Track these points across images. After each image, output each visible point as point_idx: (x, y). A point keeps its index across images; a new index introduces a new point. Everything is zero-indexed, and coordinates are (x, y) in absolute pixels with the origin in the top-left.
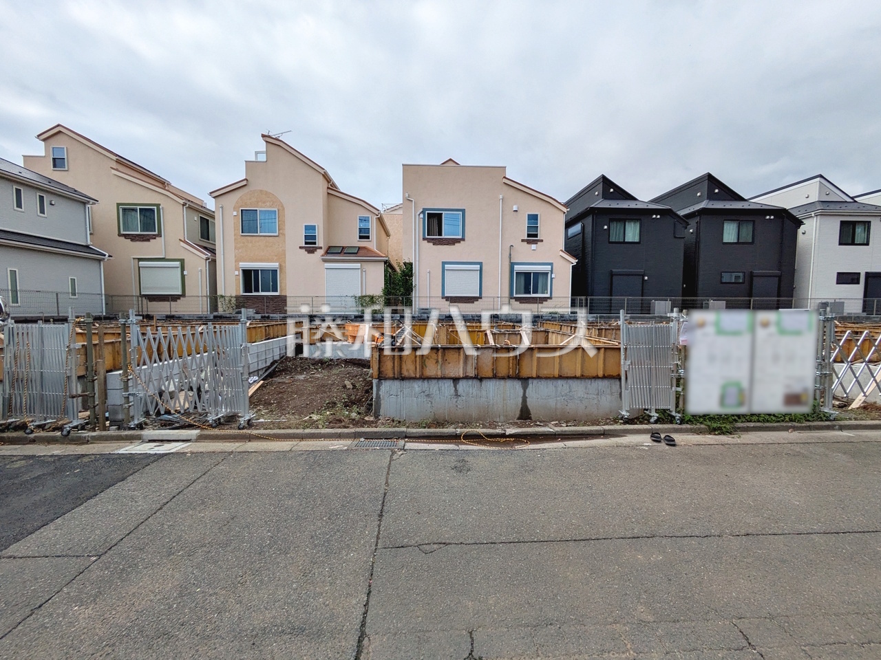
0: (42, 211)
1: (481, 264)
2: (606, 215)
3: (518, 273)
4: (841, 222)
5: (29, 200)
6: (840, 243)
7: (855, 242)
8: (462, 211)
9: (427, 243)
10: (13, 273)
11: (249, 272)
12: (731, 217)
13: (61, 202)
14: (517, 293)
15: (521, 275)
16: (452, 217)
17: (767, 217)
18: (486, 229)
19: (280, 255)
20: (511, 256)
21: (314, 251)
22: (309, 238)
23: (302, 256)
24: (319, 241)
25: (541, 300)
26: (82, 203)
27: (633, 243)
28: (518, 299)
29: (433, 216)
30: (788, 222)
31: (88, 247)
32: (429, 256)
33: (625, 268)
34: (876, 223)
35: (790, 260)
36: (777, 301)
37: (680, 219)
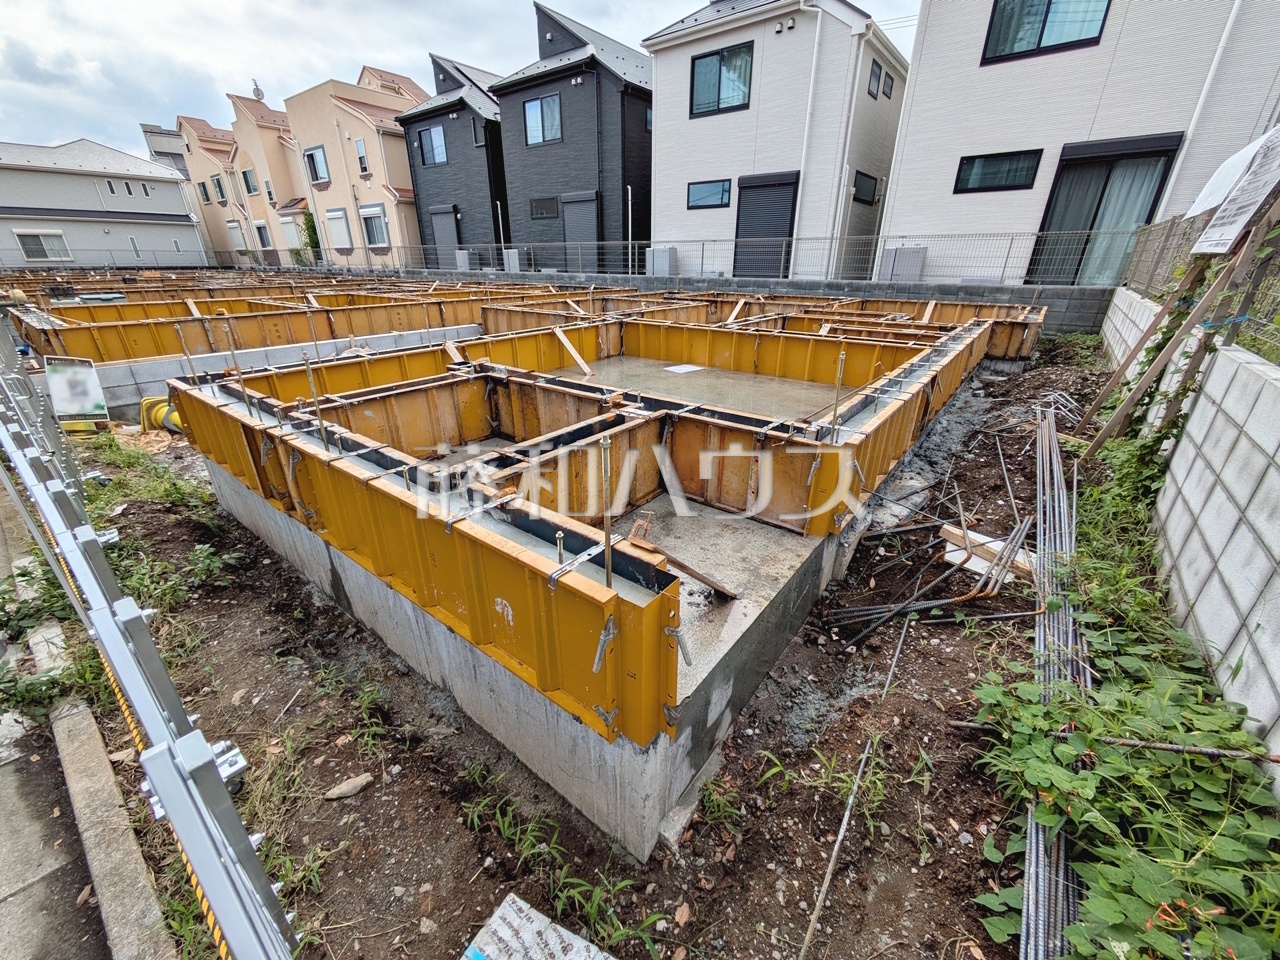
0: (147, 195)
1: (344, 210)
2: (413, 124)
3: (365, 219)
4: (694, 59)
5: (136, 188)
6: (693, 115)
7: (722, 106)
8: (322, 147)
9: (315, 191)
10: (132, 239)
11: (259, 229)
12: (531, 93)
13: (154, 185)
14: (370, 243)
15: (367, 220)
16: (319, 156)
17: (573, 82)
18: (339, 167)
19: (265, 212)
20: (356, 199)
21: (274, 207)
22: (270, 193)
23: (272, 213)
24: (274, 195)
25: (385, 251)
26: (175, 183)
27: (441, 165)
28: (373, 250)
29: (311, 158)
30: (606, 84)
31: (187, 216)
32: (320, 205)
33: (440, 203)
34: (765, 41)
35: (615, 165)
36: (600, 248)
37: (476, 116)
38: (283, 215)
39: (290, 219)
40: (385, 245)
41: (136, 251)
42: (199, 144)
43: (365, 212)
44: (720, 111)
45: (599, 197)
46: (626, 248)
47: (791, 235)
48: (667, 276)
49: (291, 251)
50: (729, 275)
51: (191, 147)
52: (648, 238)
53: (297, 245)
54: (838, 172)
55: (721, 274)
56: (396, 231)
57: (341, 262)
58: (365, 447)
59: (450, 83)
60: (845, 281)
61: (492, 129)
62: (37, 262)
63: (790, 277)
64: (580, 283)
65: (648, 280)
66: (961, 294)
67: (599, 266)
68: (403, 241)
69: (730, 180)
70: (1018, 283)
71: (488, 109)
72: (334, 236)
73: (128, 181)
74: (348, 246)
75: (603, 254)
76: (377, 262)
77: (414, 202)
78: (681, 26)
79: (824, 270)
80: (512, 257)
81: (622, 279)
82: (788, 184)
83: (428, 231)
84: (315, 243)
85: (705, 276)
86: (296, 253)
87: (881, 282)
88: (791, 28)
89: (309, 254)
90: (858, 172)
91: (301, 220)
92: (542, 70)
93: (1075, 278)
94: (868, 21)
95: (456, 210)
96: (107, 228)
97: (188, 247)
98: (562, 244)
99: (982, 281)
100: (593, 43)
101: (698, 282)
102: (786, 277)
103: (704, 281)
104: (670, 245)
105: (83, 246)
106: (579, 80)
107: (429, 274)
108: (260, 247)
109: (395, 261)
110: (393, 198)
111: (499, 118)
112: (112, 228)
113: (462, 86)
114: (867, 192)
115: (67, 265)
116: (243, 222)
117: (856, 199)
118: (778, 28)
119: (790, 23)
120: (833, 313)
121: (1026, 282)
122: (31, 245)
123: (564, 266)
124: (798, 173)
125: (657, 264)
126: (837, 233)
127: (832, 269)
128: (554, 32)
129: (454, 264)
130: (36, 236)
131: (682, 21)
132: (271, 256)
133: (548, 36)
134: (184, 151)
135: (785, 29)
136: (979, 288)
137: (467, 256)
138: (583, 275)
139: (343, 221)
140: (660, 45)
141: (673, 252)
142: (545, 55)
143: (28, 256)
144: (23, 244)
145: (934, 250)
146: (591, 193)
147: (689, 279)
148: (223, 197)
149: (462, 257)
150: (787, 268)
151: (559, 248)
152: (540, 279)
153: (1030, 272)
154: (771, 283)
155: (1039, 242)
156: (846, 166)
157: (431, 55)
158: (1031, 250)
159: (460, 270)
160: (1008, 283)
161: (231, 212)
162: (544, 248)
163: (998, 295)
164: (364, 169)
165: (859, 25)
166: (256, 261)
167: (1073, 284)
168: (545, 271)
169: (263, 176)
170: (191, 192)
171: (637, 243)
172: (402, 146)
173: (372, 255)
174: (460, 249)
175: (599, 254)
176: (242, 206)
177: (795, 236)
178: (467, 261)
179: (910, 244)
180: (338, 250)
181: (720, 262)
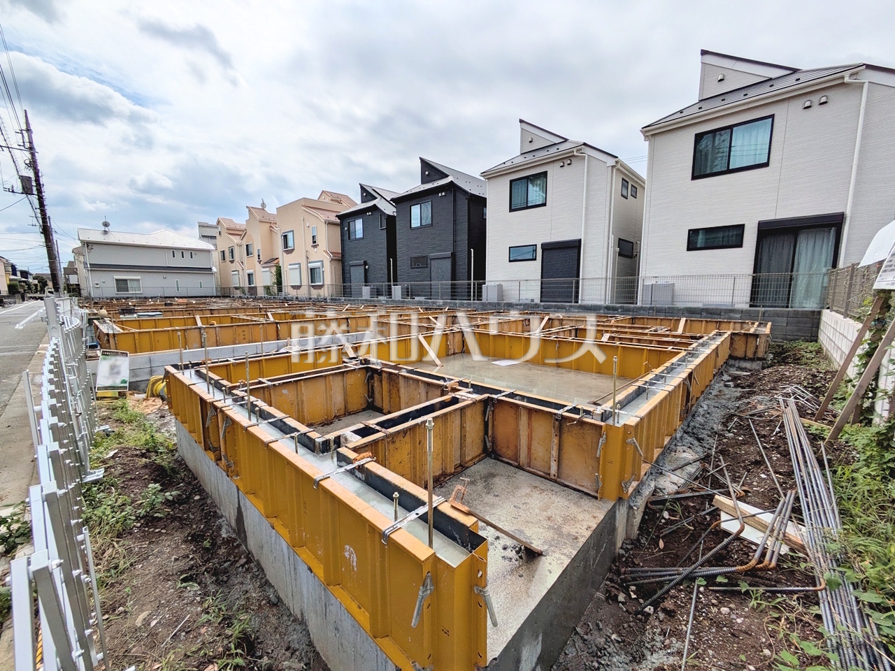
0: (192, 258)
1: (299, 264)
2: (345, 219)
3: (311, 269)
4: (511, 182)
5: (187, 254)
6: (511, 210)
7: (529, 205)
8: (293, 231)
9: (285, 254)
10: (177, 281)
11: (249, 275)
12: (415, 202)
13: (197, 253)
14: (312, 282)
15: (312, 270)
16: (290, 236)
17: (440, 195)
18: (300, 242)
19: (255, 266)
20: (307, 258)
21: (260, 263)
22: (259, 256)
23: (258, 266)
24: (261, 257)
25: (320, 287)
26: (209, 251)
27: (360, 239)
28: (313, 286)
29: (285, 237)
30: (459, 195)
31: (211, 268)
32: (286, 261)
33: (356, 260)
34: (554, 172)
35: (463, 237)
36: (452, 285)
37: (382, 213)
38: (264, 267)
39: (268, 269)
40: (320, 284)
41: (178, 288)
42: (226, 231)
43: (311, 265)
44: (528, 208)
45: (453, 256)
46: (470, 284)
47: (578, 276)
48: (496, 301)
49: (265, 287)
50: (537, 301)
51: (222, 233)
52: (485, 279)
53: (269, 283)
54: (606, 239)
55: (532, 300)
56: (329, 276)
57: (293, 293)
58: (274, 417)
59: (369, 197)
60: (618, 305)
61: (391, 220)
62: (123, 294)
63: (580, 302)
64: (439, 306)
65: (484, 304)
66: (704, 314)
67: (452, 295)
68: (332, 281)
69: (536, 245)
70: (746, 307)
71: (390, 210)
72: (291, 278)
73: (183, 251)
74: (299, 284)
75: (455, 288)
76: (315, 293)
77: (342, 260)
78: (503, 165)
79: (603, 298)
80: (397, 291)
81: (467, 303)
82: (574, 247)
83: (347, 276)
84: (279, 282)
85: (521, 302)
86: (267, 288)
87: (643, 306)
88: (568, 164)
89: (275, 289)
90: (620, 239)
91: (274, 270)
92: (422, 189)
93: (788, 303)
94: (617, 159)
95: (365, 264)
96: (165, 275)
97: (207, 285)
98: (429, 282)
99: (717, 305)
100: (452, 175)
101: (517, 305)
102: (577, 302)
103: (521, 305)
104: (497, 283)
105: (149, 285)
106: (443, 194)
107: (345, 300)
108: (247, 285)
109: (325, 293)
110: (329, 258)
111: (395, 214)
112: (169, 276)
113: (376, 198)
114: (628, 251)
115: (137, 296)
116: (241, 271)
117: (620, 254)
118: (562, 164)
119: (569, 162)
120: (611, 326)
121: (751, 306)
122: (122, 285)
123: (430, 295)
124: (580, 240)
125: (489, 294)
126: (609, 274)
127: (609, 297)
128: (429, 171)
129: (360, 294)
130: (126, 280)
131: (504, 163)
132: (253, 290)
133: (427, 173)
134: (217, 235)
135: (566, 165)
136: (717, 309)
137: (369, 290)
138: (442, 301)
139: (298, 270)
140: (491, 176)
141: (500, 287)
142: (423, 182)
143: (118, 291)
144: (117, 284)
145: (679, 285)
146: (449, 253)
147: (511, 303)
148: (233, 258)
149: (366, 291)
150: (577, 297)
151: (427, 285)
152: (414, 303)
153: (752, 299)
154: (566, 306)
155: (754, 280)
156: (612, 236)
157: (360, 184)
158: (750, 285)
159: (364, 298)
160: (738, 306)
161: (236, 266)
162: (417, 285)
163: (732, 314)
164: (314, 242)
165: (611, 162)
166: (244, 293)
167: (787, 307)
168: (417, 299)
169: (257, 247)
170: (216, 256)
171: (476, 282)
172: (338, 230)
173: (312, 289)
174: (366, 286)
175: (452, 288)
176: (242, 263)
177: (581, 277)
178: (369, 293)
179: (661, 282)
180: (292, 286)
181: (532, 293)
